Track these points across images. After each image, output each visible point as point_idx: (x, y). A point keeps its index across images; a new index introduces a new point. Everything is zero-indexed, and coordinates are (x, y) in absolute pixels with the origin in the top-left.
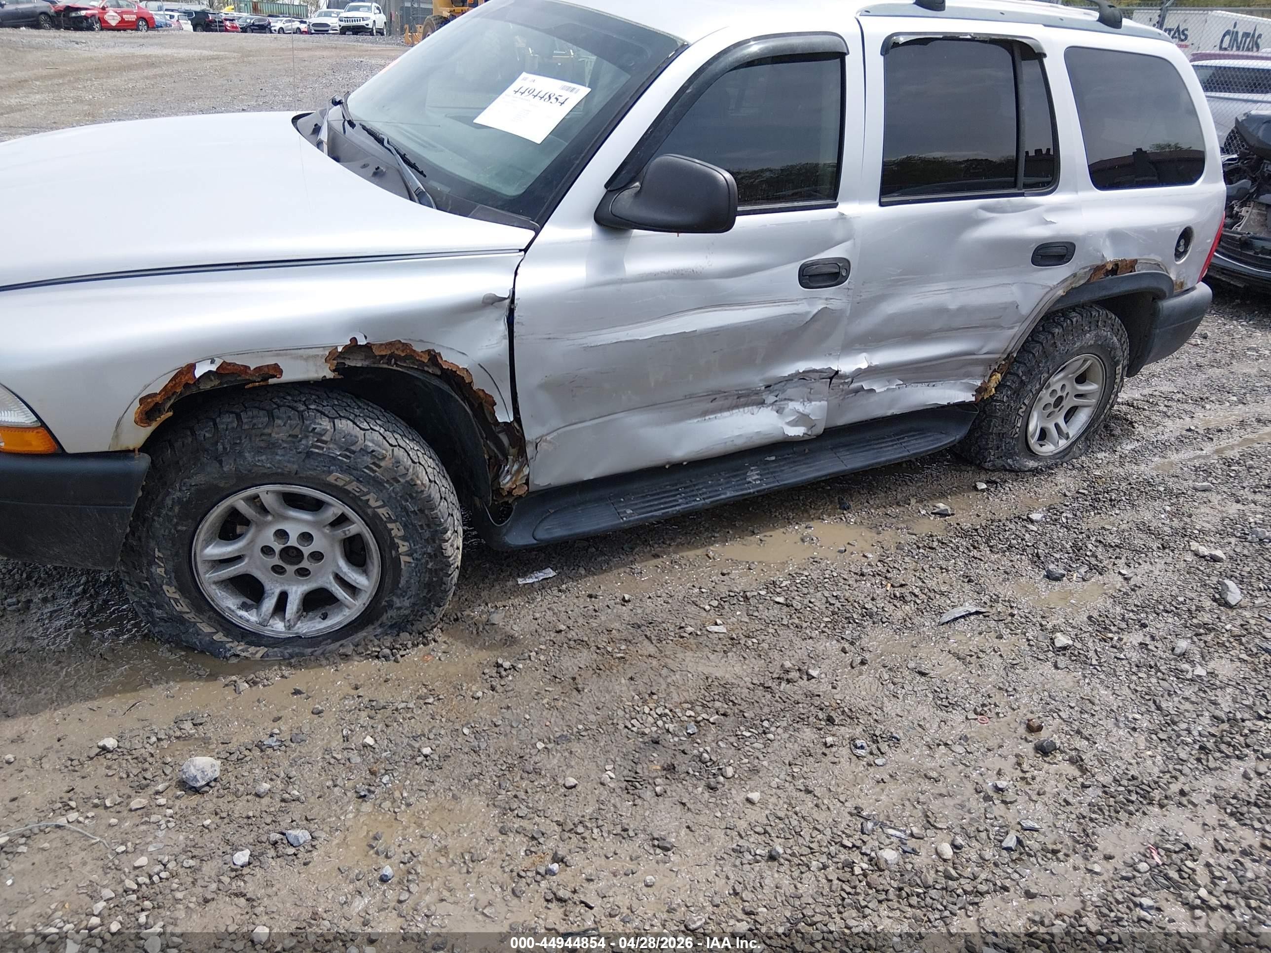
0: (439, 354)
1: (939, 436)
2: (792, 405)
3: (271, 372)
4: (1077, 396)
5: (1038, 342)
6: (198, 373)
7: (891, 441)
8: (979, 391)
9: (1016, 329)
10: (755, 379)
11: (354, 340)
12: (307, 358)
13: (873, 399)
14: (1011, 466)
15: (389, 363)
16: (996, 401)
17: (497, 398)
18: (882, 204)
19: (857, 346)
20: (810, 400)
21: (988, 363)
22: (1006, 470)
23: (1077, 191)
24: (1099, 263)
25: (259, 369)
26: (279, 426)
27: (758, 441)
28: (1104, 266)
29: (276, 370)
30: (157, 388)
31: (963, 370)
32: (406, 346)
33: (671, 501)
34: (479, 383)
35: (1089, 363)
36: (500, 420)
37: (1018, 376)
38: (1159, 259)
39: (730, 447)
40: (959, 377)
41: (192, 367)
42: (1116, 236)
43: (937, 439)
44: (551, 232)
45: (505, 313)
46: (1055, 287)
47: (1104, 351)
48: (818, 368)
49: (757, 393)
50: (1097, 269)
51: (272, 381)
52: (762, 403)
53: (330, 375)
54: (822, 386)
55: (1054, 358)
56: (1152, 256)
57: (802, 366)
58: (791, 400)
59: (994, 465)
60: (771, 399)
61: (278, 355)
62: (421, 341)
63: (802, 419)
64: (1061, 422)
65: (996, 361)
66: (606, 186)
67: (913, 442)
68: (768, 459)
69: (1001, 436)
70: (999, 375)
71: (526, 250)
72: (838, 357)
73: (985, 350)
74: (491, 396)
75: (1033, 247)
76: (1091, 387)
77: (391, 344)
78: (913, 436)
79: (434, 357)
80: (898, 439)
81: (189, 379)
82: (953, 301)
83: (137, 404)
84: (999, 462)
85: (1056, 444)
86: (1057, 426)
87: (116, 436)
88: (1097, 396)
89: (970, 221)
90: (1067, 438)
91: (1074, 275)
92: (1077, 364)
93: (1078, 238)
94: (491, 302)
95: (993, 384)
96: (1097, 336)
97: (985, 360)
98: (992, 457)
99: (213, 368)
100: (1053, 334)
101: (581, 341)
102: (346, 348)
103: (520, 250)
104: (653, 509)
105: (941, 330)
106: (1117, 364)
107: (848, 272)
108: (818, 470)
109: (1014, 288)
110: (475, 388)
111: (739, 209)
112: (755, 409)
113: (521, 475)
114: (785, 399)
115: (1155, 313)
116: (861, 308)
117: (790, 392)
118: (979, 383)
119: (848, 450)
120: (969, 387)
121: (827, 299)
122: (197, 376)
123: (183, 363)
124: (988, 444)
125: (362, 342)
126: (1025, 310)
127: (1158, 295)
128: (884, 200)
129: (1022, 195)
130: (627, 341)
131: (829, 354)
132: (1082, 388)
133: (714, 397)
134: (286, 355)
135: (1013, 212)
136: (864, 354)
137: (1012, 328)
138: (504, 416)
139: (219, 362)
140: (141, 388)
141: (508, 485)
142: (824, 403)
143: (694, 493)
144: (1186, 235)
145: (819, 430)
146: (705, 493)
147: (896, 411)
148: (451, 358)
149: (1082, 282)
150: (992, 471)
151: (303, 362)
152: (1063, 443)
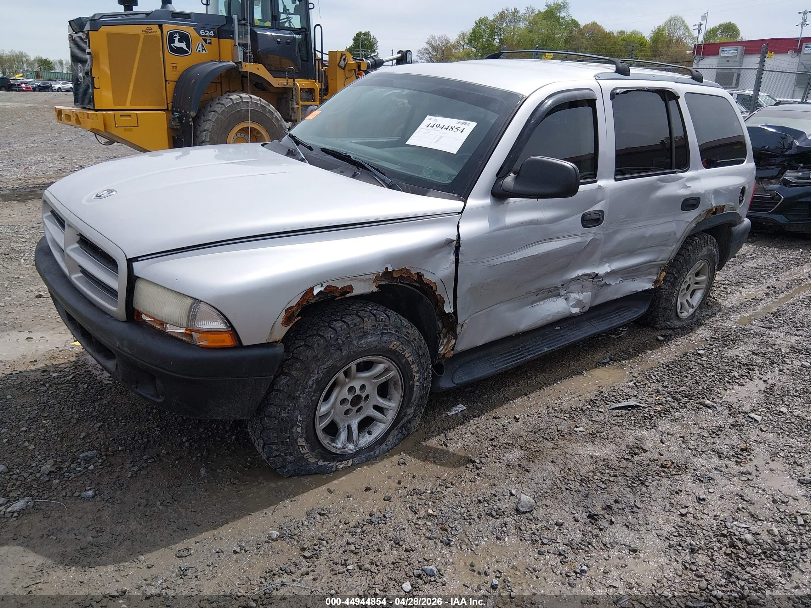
0: (423, 274)
1: (637, 310)
2: (573, 295)
3: (348, 290)
4: (696, 283)
5: (681, 255)
6: (315, 293)
7: (615, 314)
8: (656, 282)
9: (674, 246)
10: (556, 281)
11: (387, 268)
12: (364, 281)
13: (609, 289)
14: (669, 326)
15: (396, 282)
16: (662, 289)
17: (446, 300)
18: (616, 180)
19: (605, 260)
20: (582, 292)
21: (660, 266)
22: (667, 328)
23: (697, 170)
24: (710, 208)
25: (343, 288)
26: (366, 322)
27: (558, 317)
28: (712, 209)
29: (351, 288)
30: (294, 303)
31: (648, 271)
32: (408, 270)
33: (517, 356)
34: (439, 291)
35: (703, 264)
36: (447, 312)
37: (673, 274)
38: (733, 204)
39: (545, 322)
40: (646, 275)
41: (312, 289)
42: (717, 192)
43: (636, 311)
44: (471, 202)
45: (454, 249)
46: (692, 222)
47: (709, 258)
48: (588, 273)
49: (558, 289)
50: (709, 211)
51: (348, 295)
52: (559, 295)
53: (375, 290)
54: (588, 283)
55: (690, 263)
56: (731, 203)
57: (580, 272)
58: (572, 292)
59: (661, 326)
60: (563, 292)
61: (352, 280)
62: (415, 267)
63: (579, 303)
64: (689, 298)
65: (663, 265)
66: (497, 175)
67: (625, 314)
68: (557, 328)
69: (665, 309)
70: (665, 273)
71: (461, 213)
72: (598, 266)
73: (660, 259)
74: (443, 298)
75: (682, 200)
76: (703, 278)
77: (401, 270)
78: (624, 310)
79: (420, 275)
80: (617, 313)
81: (310, 296)
82: (649, 231)
83: (284, 313)
84: (664, 324)
85: (688, 312)
86: (687, 301)
87: (271, 333)
88: (706, 282)
89: (654, 188)
90: (693, 308)
91: (700, 215)
92: (698, 266)
93: (700, 194)
94: (448, 242)
95: (662, 278)
96: (708, 249)
97: (658, 264)
98: (661, 322)
99: (322, 289)
100: (688, 250)
101: (488, 263)
102: (383, 273)
103: (459, 213)
104: (510, 361)
105: (642, 248)
106: (715, 264)
107: (603, 217)
108: (585, 333)
109: (673, 224)
110: (437, 293)
111: (581, 181)
112: (555, 299)
113: (450, 345)
114: (569, 292)
115: (730, 234)
116: (609, 237)
117: (572, 287)
118: (655, 278)
119: (595, 320)
120: (650, 281)
121: (594, 233)
122: (315, 294)
123: (307, 287)
124: (658, 314)
125: (390, 269)
126: (678, 235)
127: (732, 224)
128: (617, 177)
129: (675, 172)
130: (508, 262)
131: (593, 265)
132: (699, 279)
133: (537, 293)
134: (356, 279)
135: (673, 181)
136: (607, 264)
137: (672, 246)
138: (449, 309)
139: (325, 285)
140: (287, 303)
141: (443, 352)
142: (590, 293)
143: (527, 350)
144: (743, 191)
145: (587, 309)
146: (532, 350)
147: (619, 296)
148: (428, 277)
149: (703, 219)
150: (660, 329)
151: (363, 283)
152: (691, 311)
